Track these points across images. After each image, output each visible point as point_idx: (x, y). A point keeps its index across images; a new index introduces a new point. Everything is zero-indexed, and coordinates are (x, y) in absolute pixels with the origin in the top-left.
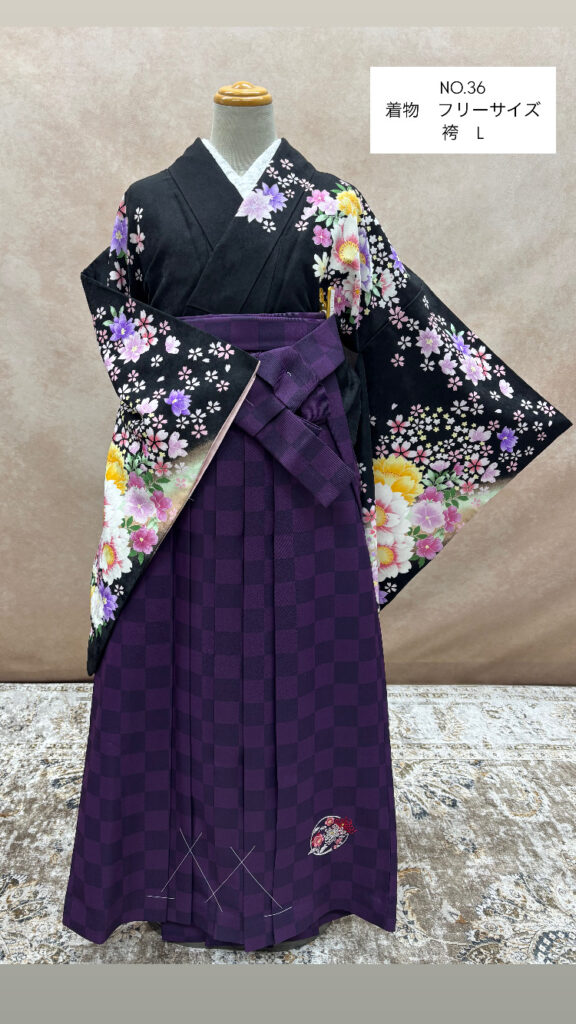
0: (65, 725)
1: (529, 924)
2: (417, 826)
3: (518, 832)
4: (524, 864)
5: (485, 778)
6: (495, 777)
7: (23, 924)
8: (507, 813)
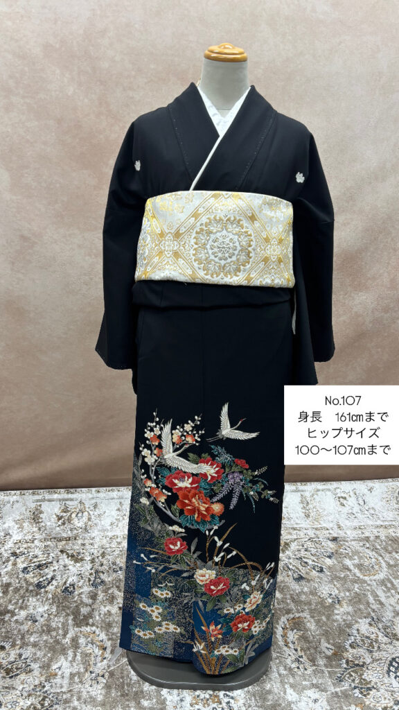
0: (26, 525)
1: (382, 652)
2: (297, 587)
3: (368, 588)
4: (374, 611)
5: (341, 550)
6: (348, 549)
7: (13, 679)
8: (358, 574)
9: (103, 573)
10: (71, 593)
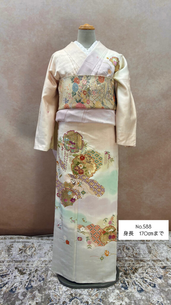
2: (139, 296)
5: (167, 275)
9: (33, 281)
10: (14, 292)
